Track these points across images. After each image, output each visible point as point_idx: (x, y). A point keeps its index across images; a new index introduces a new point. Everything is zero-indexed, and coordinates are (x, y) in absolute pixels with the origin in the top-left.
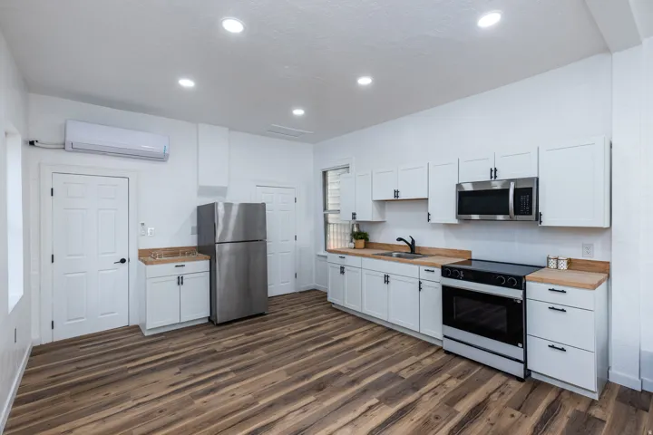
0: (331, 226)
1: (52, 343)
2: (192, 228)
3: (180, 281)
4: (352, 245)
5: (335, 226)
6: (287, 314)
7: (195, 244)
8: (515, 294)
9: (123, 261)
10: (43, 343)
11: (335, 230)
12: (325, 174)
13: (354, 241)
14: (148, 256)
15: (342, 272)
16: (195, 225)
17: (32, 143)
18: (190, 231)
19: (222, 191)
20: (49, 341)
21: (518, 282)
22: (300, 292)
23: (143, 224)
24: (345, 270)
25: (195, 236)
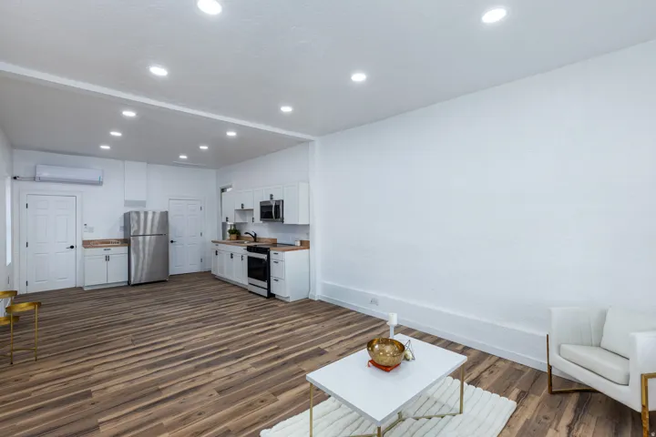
1: (27, 294)
2: (121, 227)
3: (107, 258)
7: (122, 238)
8: (264, 257)
9: (72, 247)
10: (21, 294)
12: (223, 190)
14: (87, 244)
16: (123, 225)
17: (15, 178)
18: (119, 229)
19: (143, 203)
21: (266, 251)
23: (85, 225)
24: (218, 253)
25: (122, 233)
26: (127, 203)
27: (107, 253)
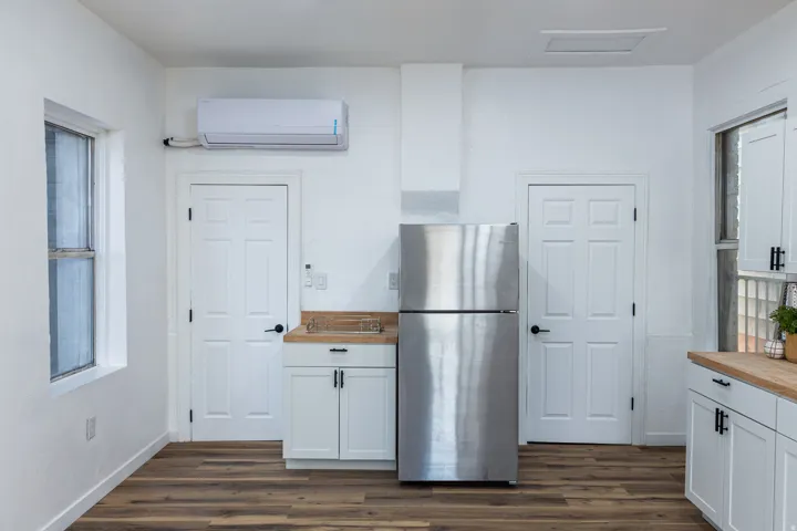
0: (741, 283)
1: (192, 444)
2: (392, 275)
3: (339, 380)
4: (778, 348)
5: (751, 284)
6: (562, 501)
7: (397, 310)
9: (279, 329)
10: (181, 441)
11: (752, 295)
12: (724, 139)
13: (784, 335)
14: (317, 325)
15: (720, 427)
16: (396, 270)
17: (166, 143)
18: (387, 283)
20: (188, 440)
22: (644, 448)
23: (308, 267)
24: (730, 423)
25: (396, 294)
26: (410, 201)
27: (339, 361)
